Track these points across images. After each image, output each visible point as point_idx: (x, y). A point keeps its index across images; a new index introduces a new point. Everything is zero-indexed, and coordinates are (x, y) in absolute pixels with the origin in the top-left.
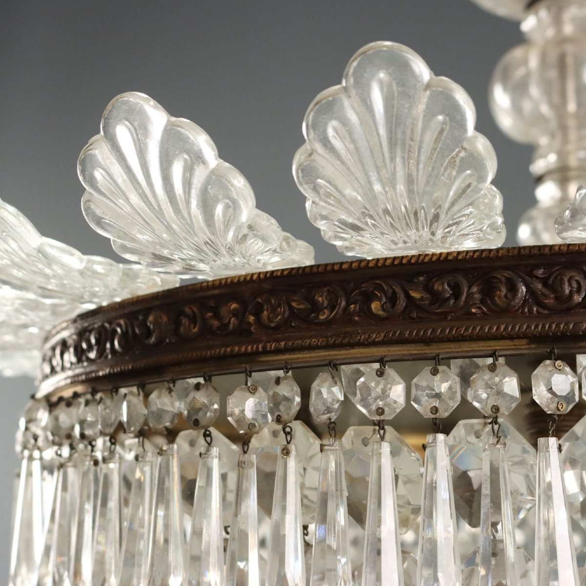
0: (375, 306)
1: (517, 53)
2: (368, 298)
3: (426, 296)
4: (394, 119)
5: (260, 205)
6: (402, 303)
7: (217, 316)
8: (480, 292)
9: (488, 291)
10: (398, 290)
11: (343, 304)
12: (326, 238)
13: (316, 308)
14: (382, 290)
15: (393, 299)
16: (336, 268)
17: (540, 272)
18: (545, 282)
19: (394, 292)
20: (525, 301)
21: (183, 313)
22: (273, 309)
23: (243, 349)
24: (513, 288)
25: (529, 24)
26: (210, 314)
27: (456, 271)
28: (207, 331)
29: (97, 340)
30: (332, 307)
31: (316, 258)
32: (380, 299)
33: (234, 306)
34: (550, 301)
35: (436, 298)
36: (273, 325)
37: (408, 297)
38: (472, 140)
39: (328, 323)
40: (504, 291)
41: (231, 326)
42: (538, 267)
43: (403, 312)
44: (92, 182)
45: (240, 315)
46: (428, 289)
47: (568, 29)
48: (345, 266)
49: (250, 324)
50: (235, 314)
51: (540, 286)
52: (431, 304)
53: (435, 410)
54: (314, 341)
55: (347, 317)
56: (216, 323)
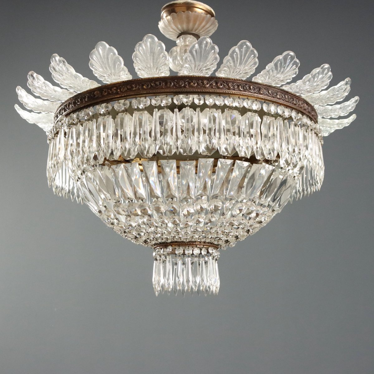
0: (144, 87)
1: (174, 48)
2: (143, 85)
3: (154, 85)
4: (151, 48)
5: (125, 65)
6: (150, 86)
7: (111, 90)
8: (165, 84)
9: (166, 84)
10: (149, 84)
11: (138, 87)
12: (136, 71)
13: (132, 87)
14: (146, 84)
15: (148, 86)
16: (137, 80)
17: (176, 80)
18: (177, 82)
19: (148, 84)
20: (173, 86)
21: (103, 91)
22: (124, 88)
23: (117, 96)
24: (171, 84)
25: (178, 42)
26: (109, 90)
27: (160, 80)
28: (109, 94)
29: (80, 100)
30: (136, 87)
31: (133, 78)
32: (145, 85)
33: (115, 88)
34: (177, 86)
35: (156, 85)
36: (123, 91)
37: (151, 85)
38: (165, 52)
39: (135, 90)
40: (169, 84)
41: (114, 92)
42: (175, 80)
43: (150, 88)
44: (93, 59)
45: (116, 90)
46: (155, 83)
47: (187, 43)
48: (138, 79)
49: (118, 92)
50: (115, 90)
51: (176, 83)
52: (155, 86)
53: (156, 104)
54: (132, 94)
55: (139, 89)
56: (111, 92)
